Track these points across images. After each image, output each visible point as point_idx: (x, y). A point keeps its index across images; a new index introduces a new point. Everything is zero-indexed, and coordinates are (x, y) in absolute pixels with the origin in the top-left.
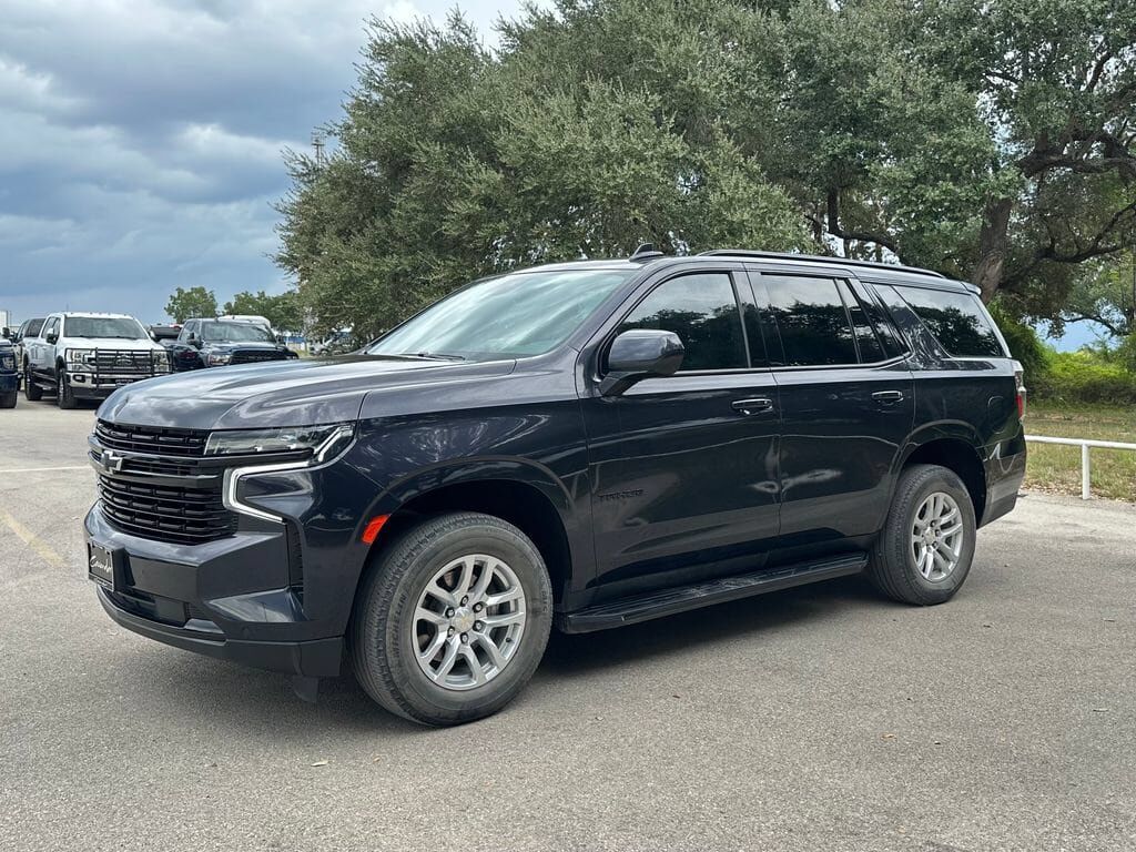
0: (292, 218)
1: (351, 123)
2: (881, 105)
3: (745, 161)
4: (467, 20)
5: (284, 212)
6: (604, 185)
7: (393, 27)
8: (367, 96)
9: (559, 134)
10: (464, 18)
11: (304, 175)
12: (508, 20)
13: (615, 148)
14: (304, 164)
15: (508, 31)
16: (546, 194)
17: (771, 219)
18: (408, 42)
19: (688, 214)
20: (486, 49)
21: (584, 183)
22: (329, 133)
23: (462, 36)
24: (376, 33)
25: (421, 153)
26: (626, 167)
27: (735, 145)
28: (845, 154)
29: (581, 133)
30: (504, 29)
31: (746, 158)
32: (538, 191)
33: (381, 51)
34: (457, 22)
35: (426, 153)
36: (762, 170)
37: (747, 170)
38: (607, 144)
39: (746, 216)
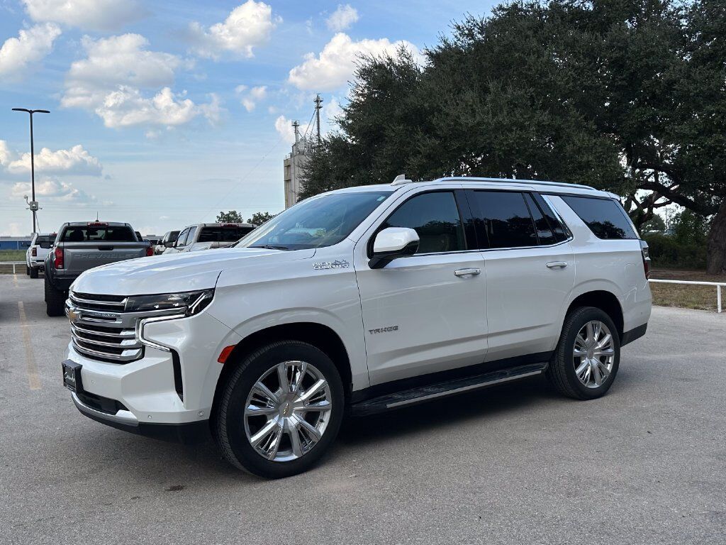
0: (306, 171)
3: (587, 124)
4: (408, 50)
6: (501, 144)
7: (371, 57)
8: (357, 100)
9: (473, 115)
12: (430, 48)
13: (506, 122)
15: (430, 55)
16: (464, 150)
21: (489, 144)
23: (405, 60)
24: (362, 63)
25: (391, 131)
26: (514, 133)
31: (587, 121)
32: (459, 149)
33: (365, 73)
34: (402, 52)
36: (598, 129)
37: (588, 130)
38: (501, 119)
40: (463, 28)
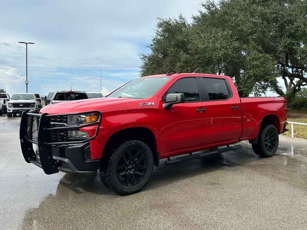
1: (152, 44)
2: (298, 30)
3: (258, 47)
4: (183, 16)
5: (141, 68)
6: (216, 56)
7: (162, 19)
8: (156, 37)
9: (204, 44)
10: (182, 16)
11: (143, 58)
12: (194, 15)
14: (143, 55)
15: (195, 18)
16: (201, 59)
17: (265, 63)
18: (166, 23)
19: (241, 62)
20: (188, 23)
21: (211, 56)
22: (147, 47)
23: (182, 20)
24: (158, 21)
25: (169, 51)
26: (222, 51)
27: (255, 43)
28: (289, 45)
29: (209, 43)
30: (193, 18)
31: (258, 46)
32: (199, 59)
33: (160, 25)
34: (181, 17)
35: (170, 51)
36: (263, 50)
37: (258, 50)
39: (257, 63)
40: (205, 5)
